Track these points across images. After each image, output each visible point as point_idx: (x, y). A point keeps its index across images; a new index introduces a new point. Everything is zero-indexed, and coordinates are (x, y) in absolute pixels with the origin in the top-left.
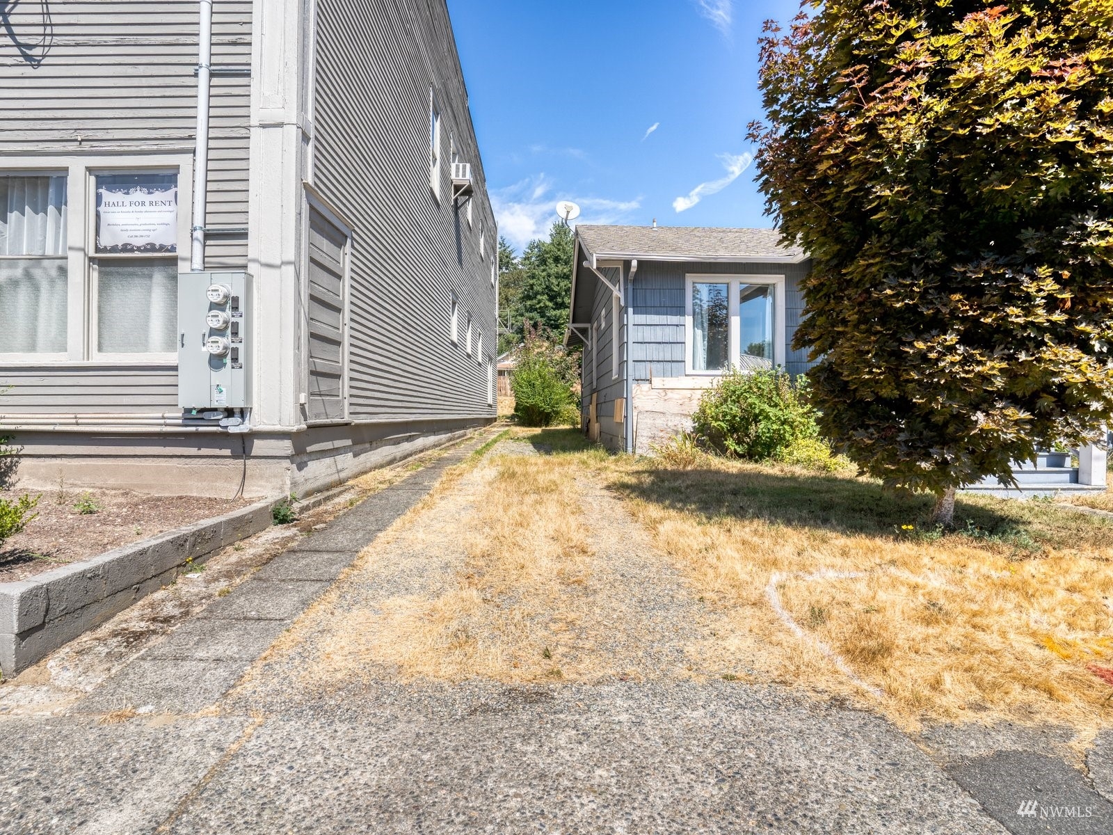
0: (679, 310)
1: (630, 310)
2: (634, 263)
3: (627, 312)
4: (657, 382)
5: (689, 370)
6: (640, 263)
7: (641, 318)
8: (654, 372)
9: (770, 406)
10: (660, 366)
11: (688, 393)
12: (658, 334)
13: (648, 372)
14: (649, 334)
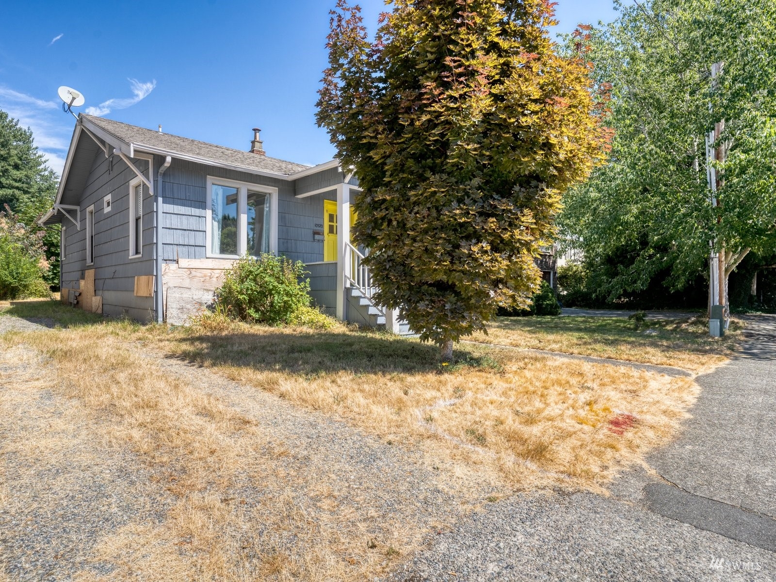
0: (201, 204)
1: (160, 199)
2: (169, 159)
3: (157, 201)
4: (184, 262)
5: (209, 254)
6: (174, 160)
7: (170, 208)
8: (180, 254)
9: (279, 283)
10: (185, 249)
11: (208, 272)
12: (185, 223)
13: (175, 254)
14: (175, 222)
